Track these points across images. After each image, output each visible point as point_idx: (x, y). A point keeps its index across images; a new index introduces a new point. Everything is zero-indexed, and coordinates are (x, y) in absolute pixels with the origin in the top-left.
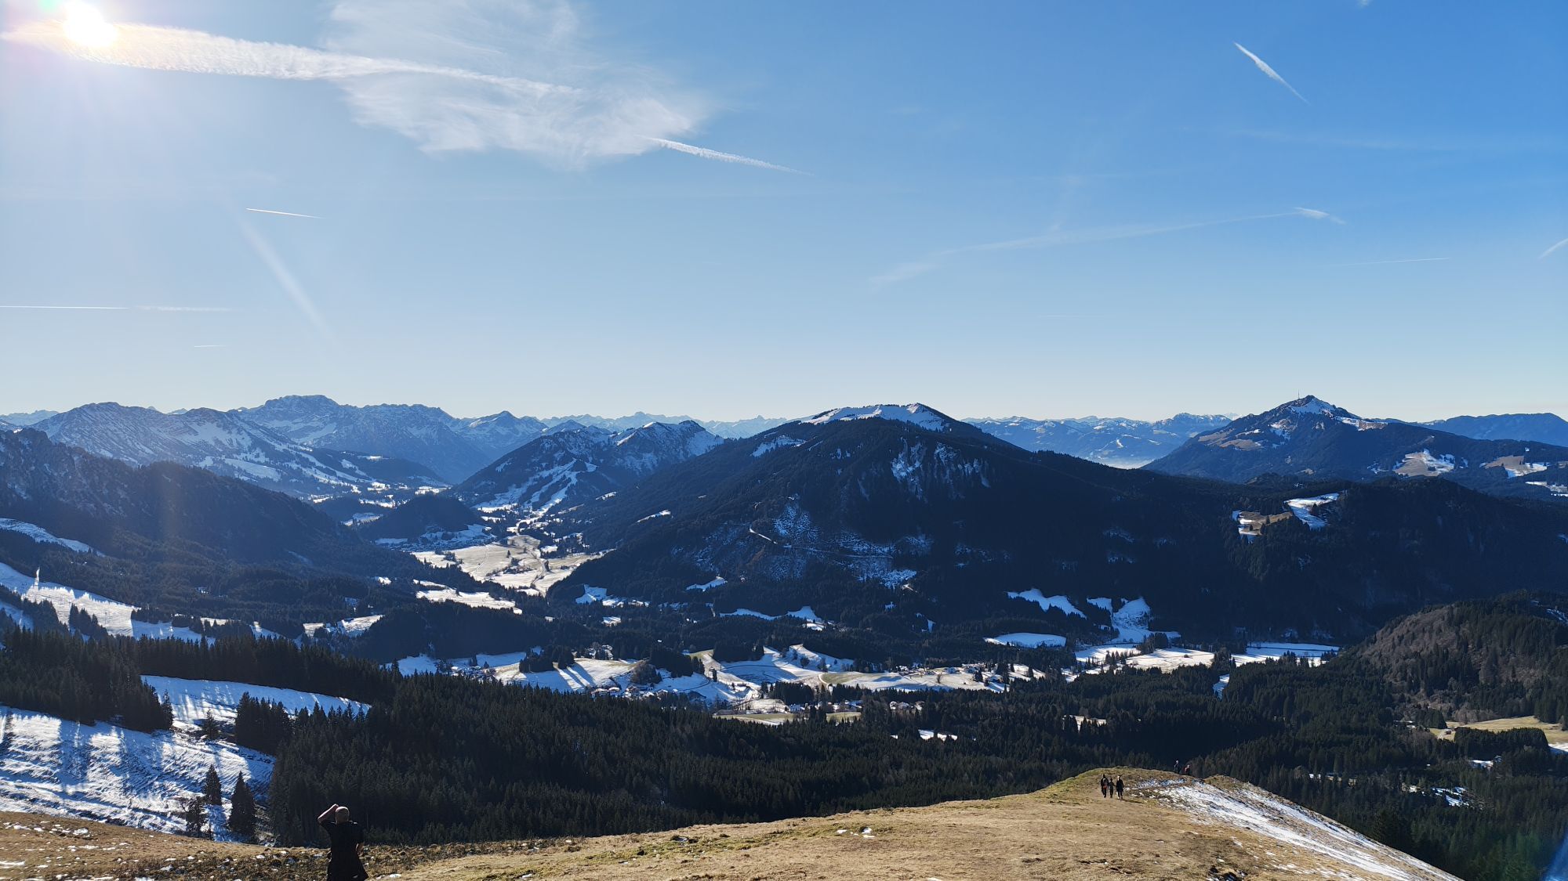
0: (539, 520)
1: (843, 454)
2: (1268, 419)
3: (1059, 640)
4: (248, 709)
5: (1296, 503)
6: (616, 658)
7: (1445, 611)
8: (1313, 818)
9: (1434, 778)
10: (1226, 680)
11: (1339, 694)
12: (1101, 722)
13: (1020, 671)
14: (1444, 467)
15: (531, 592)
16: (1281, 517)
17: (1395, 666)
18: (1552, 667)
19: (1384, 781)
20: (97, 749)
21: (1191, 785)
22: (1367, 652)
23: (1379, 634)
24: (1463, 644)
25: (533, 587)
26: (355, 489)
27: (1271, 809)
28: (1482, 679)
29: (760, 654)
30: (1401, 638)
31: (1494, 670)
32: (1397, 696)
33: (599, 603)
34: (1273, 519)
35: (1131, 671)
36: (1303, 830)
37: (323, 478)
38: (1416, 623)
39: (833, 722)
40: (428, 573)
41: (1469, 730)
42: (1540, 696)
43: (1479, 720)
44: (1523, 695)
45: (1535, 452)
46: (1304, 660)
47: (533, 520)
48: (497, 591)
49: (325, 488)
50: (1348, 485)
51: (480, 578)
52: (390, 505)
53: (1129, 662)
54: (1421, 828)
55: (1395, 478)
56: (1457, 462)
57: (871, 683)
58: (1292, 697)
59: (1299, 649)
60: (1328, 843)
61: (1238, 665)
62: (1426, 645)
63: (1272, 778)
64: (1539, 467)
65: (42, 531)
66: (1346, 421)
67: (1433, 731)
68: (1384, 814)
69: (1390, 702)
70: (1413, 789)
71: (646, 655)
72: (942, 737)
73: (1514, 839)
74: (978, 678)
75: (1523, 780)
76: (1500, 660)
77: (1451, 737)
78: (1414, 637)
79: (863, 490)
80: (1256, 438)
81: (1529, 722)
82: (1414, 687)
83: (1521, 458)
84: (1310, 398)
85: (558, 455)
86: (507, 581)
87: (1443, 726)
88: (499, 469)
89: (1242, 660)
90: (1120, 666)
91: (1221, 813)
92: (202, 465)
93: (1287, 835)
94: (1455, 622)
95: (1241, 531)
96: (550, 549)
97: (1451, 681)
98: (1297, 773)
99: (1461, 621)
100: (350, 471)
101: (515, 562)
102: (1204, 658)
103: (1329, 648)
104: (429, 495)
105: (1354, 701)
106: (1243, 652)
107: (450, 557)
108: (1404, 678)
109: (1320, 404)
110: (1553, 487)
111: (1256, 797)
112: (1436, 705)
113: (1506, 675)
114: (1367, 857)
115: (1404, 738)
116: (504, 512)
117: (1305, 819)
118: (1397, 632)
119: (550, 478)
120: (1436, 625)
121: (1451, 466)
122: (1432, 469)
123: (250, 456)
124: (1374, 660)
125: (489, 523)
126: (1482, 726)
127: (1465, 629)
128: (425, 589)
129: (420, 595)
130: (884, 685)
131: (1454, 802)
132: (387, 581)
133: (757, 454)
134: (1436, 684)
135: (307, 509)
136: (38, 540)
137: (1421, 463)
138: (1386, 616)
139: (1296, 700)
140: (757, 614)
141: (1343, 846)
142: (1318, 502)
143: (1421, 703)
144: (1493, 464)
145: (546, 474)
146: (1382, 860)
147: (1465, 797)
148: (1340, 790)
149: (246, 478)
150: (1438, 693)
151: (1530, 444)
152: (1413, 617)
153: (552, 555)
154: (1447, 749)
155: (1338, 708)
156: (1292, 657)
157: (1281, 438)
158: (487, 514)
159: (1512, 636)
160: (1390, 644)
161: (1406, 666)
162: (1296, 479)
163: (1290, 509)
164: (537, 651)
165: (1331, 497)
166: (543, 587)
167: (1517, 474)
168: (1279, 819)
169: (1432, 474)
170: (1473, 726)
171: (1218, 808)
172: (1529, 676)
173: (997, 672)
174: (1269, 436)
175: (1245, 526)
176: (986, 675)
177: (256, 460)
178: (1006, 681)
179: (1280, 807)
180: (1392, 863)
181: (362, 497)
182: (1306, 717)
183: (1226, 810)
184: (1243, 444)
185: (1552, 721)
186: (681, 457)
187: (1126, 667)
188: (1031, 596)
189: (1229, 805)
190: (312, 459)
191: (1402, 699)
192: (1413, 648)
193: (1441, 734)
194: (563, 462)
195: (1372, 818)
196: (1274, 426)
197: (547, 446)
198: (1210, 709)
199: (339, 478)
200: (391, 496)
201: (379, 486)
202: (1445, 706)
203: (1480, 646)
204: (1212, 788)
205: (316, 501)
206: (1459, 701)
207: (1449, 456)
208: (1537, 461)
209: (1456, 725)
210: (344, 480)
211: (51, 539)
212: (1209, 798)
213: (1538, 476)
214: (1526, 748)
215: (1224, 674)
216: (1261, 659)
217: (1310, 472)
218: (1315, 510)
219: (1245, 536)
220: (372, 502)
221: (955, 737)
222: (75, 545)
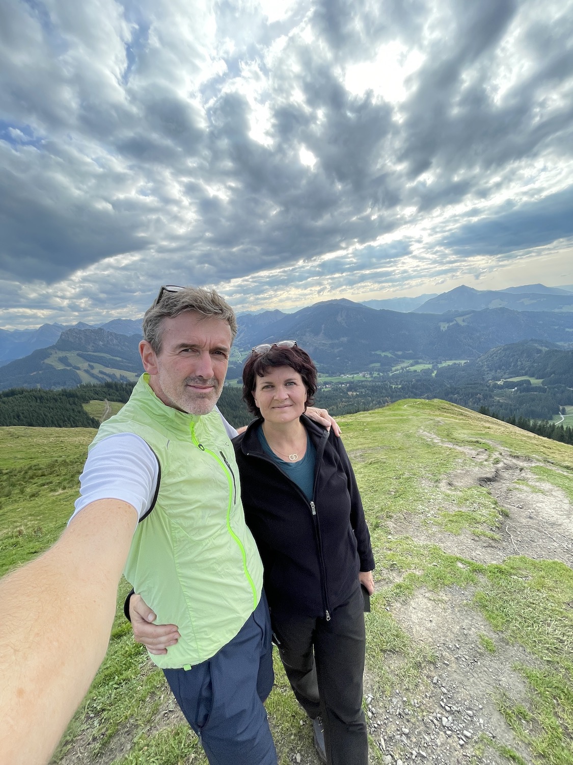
2: (450, 293)
5: (458, 318)
11: (469, 373)
12: (400, 386)
14: (504, 304)
16: (453, 323)
17: (486, 364)
18: (534, 361)
22: (477, 361)
24: (507, 356)
28: (512, 366)
31: (516, 363)
38: (492, 351)
41: (507, 381)
42: (529, 370)
43: (511, 378)
44: (524, 370)
46: (459, 365)
50: (473, 311)
55: (489, 309)
56: (508, 302)
57: (334, 380)
58: (455, 375)
59: (457, 361)
61: (439, 367)
66: (474, 292)
67: (496, 382)
69: (484, 375)
72: (354, 393)
75: (523, 394)
76: (518, 360)
77: (502, 384)
80: (446, 300)
81: (526, 378)
82: (491, 370)
84: (463, 286)
87: (500, 380)
97: (503, 367)
102: (430, 366)
103: (466, 360)
106: (441, 363)
108: (488, 368)
109: (466, 287)
112: (497, 375)
115: (488, 385)
120: (499, 351)
122: (500, 305)
127: (508, 352)
130: (337, 380)
133: (296, 317)
134: (498, 368)
143: (493, 374)
150: (499, 371)
151: (533, 294)
156: (455, 363)
157: (454, 299)
161: (489, 364)
162: (458, 311)
163: (456, 321)
165: (468, 316)
172: (526, 364)
173: (369, 375)
174: (450, 299)
175: (443, 327)
176: (366, 375)
182: (459, 380)
184: (442, 302)
185: (533, 377)
186: (275, 320)
187: (407, 370)
191: (487, 374)
198: (431, 381)
202: (501, 375)
203: (512, 356)
206: (505, 373)
209: (504, 380)
214: (525, 385)
215: (435, 370)
216: (446, 365)
218: (464, 320)
219: (443, 330)
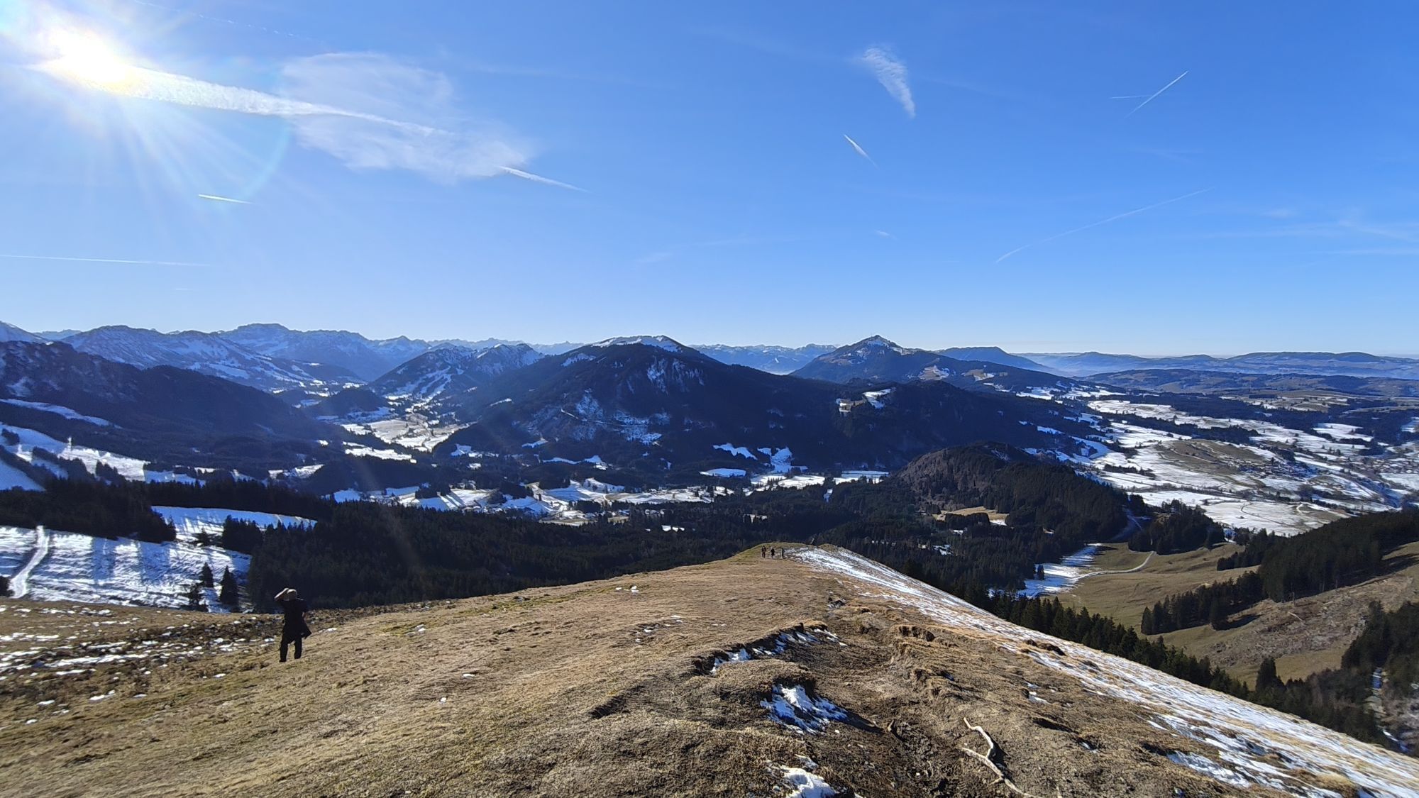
0: (427, 404)
1: (619, 365)
2: (856, 347)
3: (742, 472)
4: (230, 525)
5: (869, 394)
6: (478, 488)
7: (942, 452)
8: (874, 564)
9: (934, 541)
10: (830, 491)
11: (888, 498)
12: (764, 517)
13: (720, 490)
14: (944, 375)
15: (422, 449)
16: (861, 402)
17: (917, 482)
18: (993, 481)
19: (910, 544)
20: (120, 555)
21: (812, 550)
22: (902, 476)
23: (909, 465)
24: (951, 469)
25: (423, 446)
26: (302, 384)
27: (854, 561)
28: (959, 488)
29: (568, 484)
30: (920, 467)
31: (965, 482)
32: (917, 498)
33: (466, 456)
34: (857, 403)
35: (780, 488)
36: (869, 571)
37: (279, 378)
38: (927, 459)
39: (612, 522)
40: (353, 437)
41: (952, 514)
42: (986, 495)
43: (957, 509)
44: (978, 495)
45: (990, 367)
46: (871, 480)
47: (423, 404)
48: (399, 449)
49: (281, 384)
50: (895, 384)
51: (389, 442)
52: (326, 395)
53: (780, 483)
54: (927, 567)
55: (919, 381)
56: (950, 372)
57: (634, 499)
58: (864, 499)
59: (868, 474)
60: (882, 578)
61: (837, 483)
62: (932, 471)
63: (853, 545)
64: (990, 375)
65: (71, 411)
66: (895, 349)
67: (934, 515)
68: (909, 561)
69: (914, 501)
70: (924, 547)
71: (497, 487)
72: (676, 529)
73: (972, 571)
74: (697, 495)
75: (977, 540)
76: (968, 478)
77: (943, 519)
78: (926, 466)
79: (630, 387)
80: (849, 358)
81: (981, 509)
82: (925, 493)
83: (982, 370)
84: (877, 337)
85: (438, 364)
86: (406, 442)
87: (939, 513)
88: (399, 372)
89: (839, 481)
90: (775, 486)
91: (828, 564)
92: (192, 368)
93: (862, 575)
94: (947, 458)
95: (840, 410)
96: (435, 422)
97: (944, 489)
98: (866, 540)
99: (950, 457)
100: (298, 373)
101: (411, 430)
102: (819, 480)
103: (884, 473)
104: (352, 388)
105: (895, 501)
106: (839, 476)
107: (367, 428)
108: (921, 488)
109: (882, 339)
110: (997, 386)
111: (846, 555)
112: (935, 502)
113: (971, 485)
114: (902, 584)
115: (920, 520)
116: (403, 399)
117: (870, 565)
118: (920, 462)
119: (433, 378)
120: (937, 459)
121: (948, 375)
122: (938, 376)
123: (227, 363)
124: (906, 479)
125: (393, 406)
126: (958, 512)
127: (952, 461)
128: (351, 448)
129: (348, 452)
130: (642, 500)
131: (943, 553)
132: (325, 443)
133: (565, 365)
134: (937, 491)
135: (271, 397)
136: (69, 417)
137: (933, 373)
138: (915, 454)
139: (866, 501)
140: (566, 461)
141: (890, 579)
142: (880, 394)
143: (929, 501)
144: (969, 374)
145: (430, 375)
146: (909, 586)
147: (949, 550)
148: (887, 549)
149: (224, 377)
150: (938, 496)
151: (986, 363)
152: (926, 456)
153: (436, 426)
154: (941, 524)
155: (887, 505)
156: (864, 478)
157: (862, 359)
158: (393, 401)
159: (974, 465)
160: (914, 470)
161: (922, 482)
162: (869, 381)
163: (866, 398)
164: (426, 485)
165: (887, 391)
166: (430, 446)
167: (980, 379)
168: (858, 567)
169: (938, 379)
170: (954, 513)
171: (826, 562)
172: (981, 486)
173: (708, 491)
174: (856, 358)
175: (843, 407)
176: (701, 493)
177: (232, 365)
178: (712, 495)
179: (857, 559)
180: (914, 587)
181: (307, 389)
182: (871, 510)
183: (832, 563)
184: (842, 362)
185: (992, 508)
186: (518, 366)
187: (778, 487)
188: (727, 447)
189: (832, 560)
190: (271, 365)
191: (920, 500)
192: (925, 472)
193: (938, 517)
194: (442, 368)
195: (903, 563)
196: (859, 352)
197: (431, 358)
198: (822, 507)
199: (291, 377)
200: (326, 389)
201: (319, 383)
202: (941, 503)
203: (959, 470)
204: (823, 551)
205: (275, 392)
206: (947, 500)
207: (947, 369)
208: (990, 372)
209: (946, 512)
210: (294, 378)
211: (80, 417)
212: (822, 557)
213: (989, 380)
214: (979, 522)
215: (829, 488)
216: (849, 480)
217: (876, 377)
218: (878, 398)
219: (842, 413)
220: (313, 393)
221: (683, 529)
222: (98, 421)
